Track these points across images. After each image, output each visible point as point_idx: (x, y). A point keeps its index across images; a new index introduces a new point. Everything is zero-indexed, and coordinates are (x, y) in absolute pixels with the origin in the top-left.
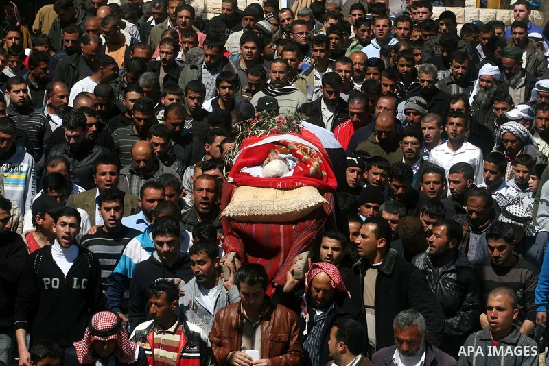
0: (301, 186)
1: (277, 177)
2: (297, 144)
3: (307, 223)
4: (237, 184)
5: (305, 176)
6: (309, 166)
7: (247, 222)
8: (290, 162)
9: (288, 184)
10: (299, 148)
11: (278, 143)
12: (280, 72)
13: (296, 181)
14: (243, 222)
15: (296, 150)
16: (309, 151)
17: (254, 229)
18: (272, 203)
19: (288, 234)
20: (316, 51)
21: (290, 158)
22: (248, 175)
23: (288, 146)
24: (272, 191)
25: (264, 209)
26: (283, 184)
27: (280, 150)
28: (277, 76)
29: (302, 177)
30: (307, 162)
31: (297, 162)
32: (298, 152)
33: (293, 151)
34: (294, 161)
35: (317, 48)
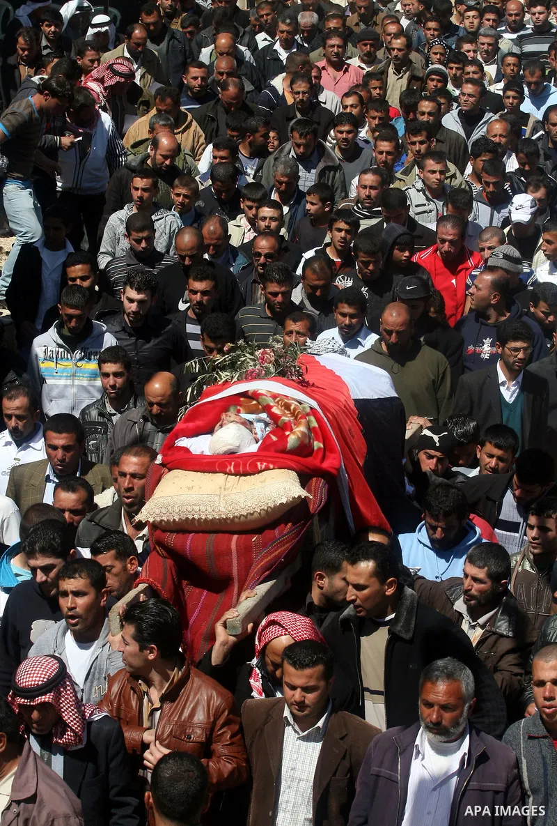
0: (267, 469)
1: (231, 454)
2: (274, 396)
3: (277, 531)
4: (169, 466)
5: (277, 451)
6: (287, 433)
7: (178, 531)
8: (259, 427)
9: (245, 465)
10: (278, 402)
11: (244, 394)
12: (371, 187)
13: (259, 460)
14: (172, 532)
15: (272, 407)
16: (292, 408)
17: (188, 542)
18: (217, 498)
19: (245, 552)
20: (414, 143)
21: (260, 421)
22: (186, 450)
23: (260, 400)
24: (220, 477)
25: (203, 509)
26: (236, 466)
27: (245, 408)
28: (367, 193)
29: (272, 454)
30: (287, 427)
31: (271, 426)
32: (275, 410)
33: (267, 409)
34: (267, 425)
35: (415, 139)
